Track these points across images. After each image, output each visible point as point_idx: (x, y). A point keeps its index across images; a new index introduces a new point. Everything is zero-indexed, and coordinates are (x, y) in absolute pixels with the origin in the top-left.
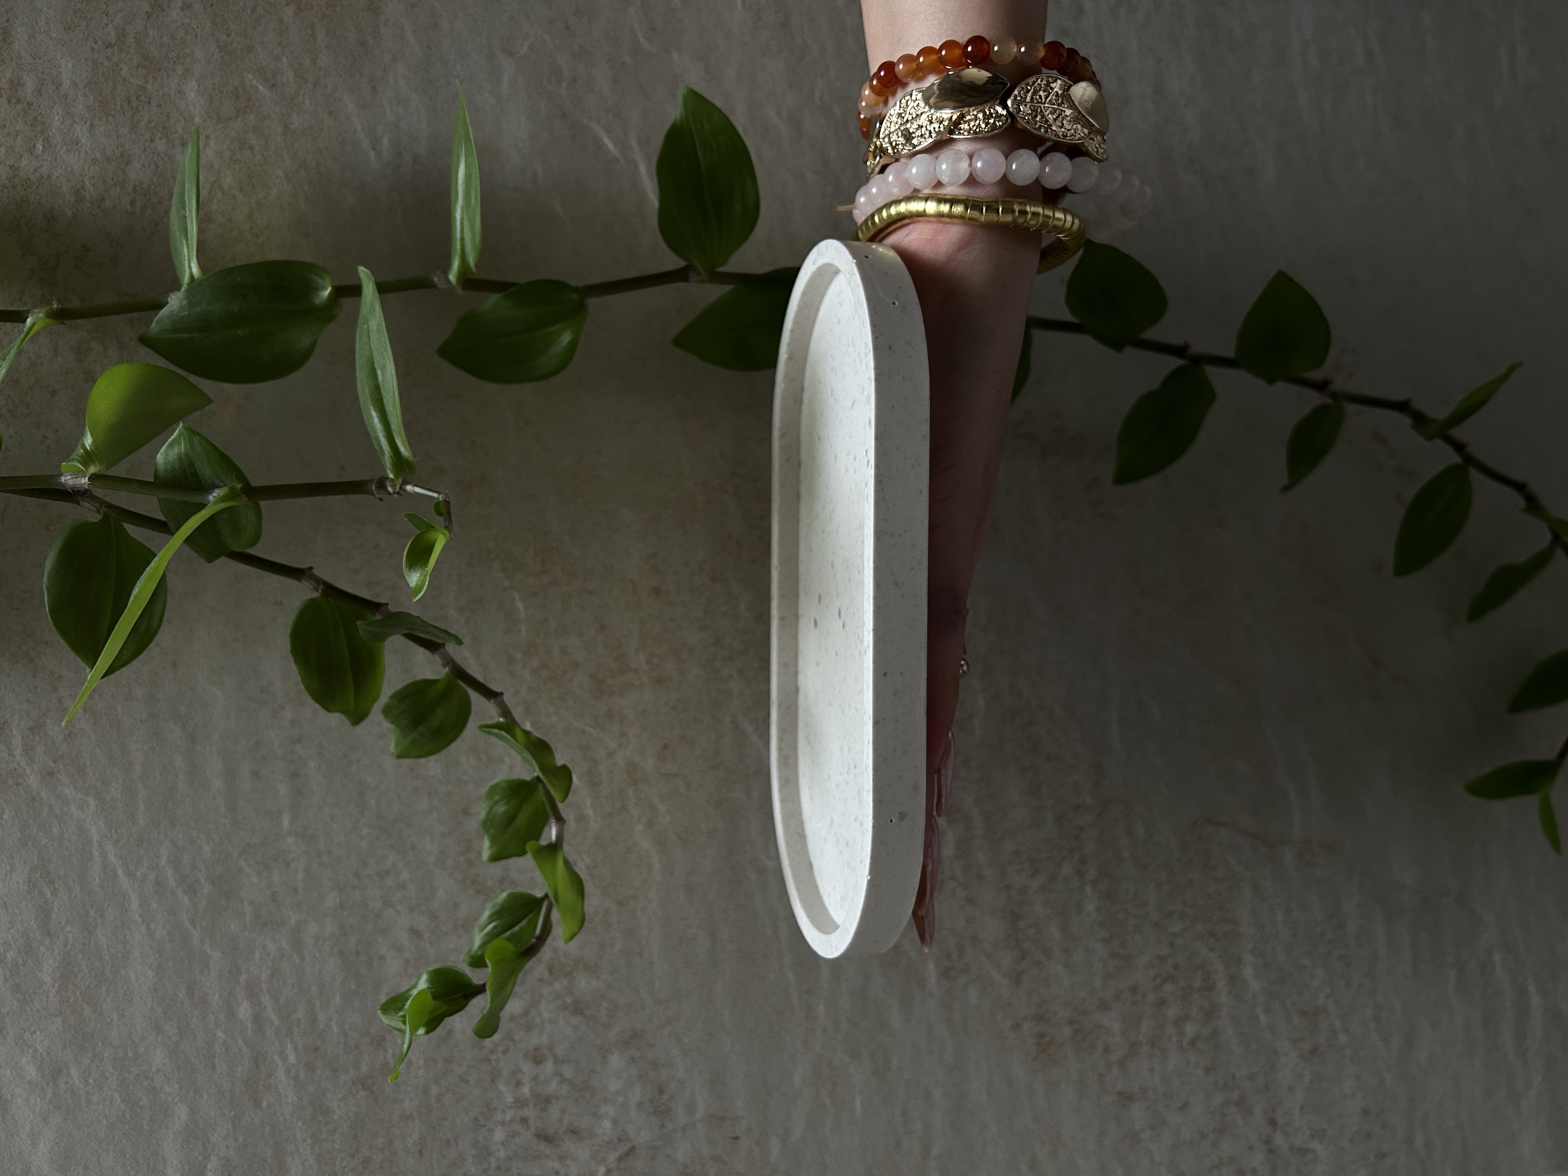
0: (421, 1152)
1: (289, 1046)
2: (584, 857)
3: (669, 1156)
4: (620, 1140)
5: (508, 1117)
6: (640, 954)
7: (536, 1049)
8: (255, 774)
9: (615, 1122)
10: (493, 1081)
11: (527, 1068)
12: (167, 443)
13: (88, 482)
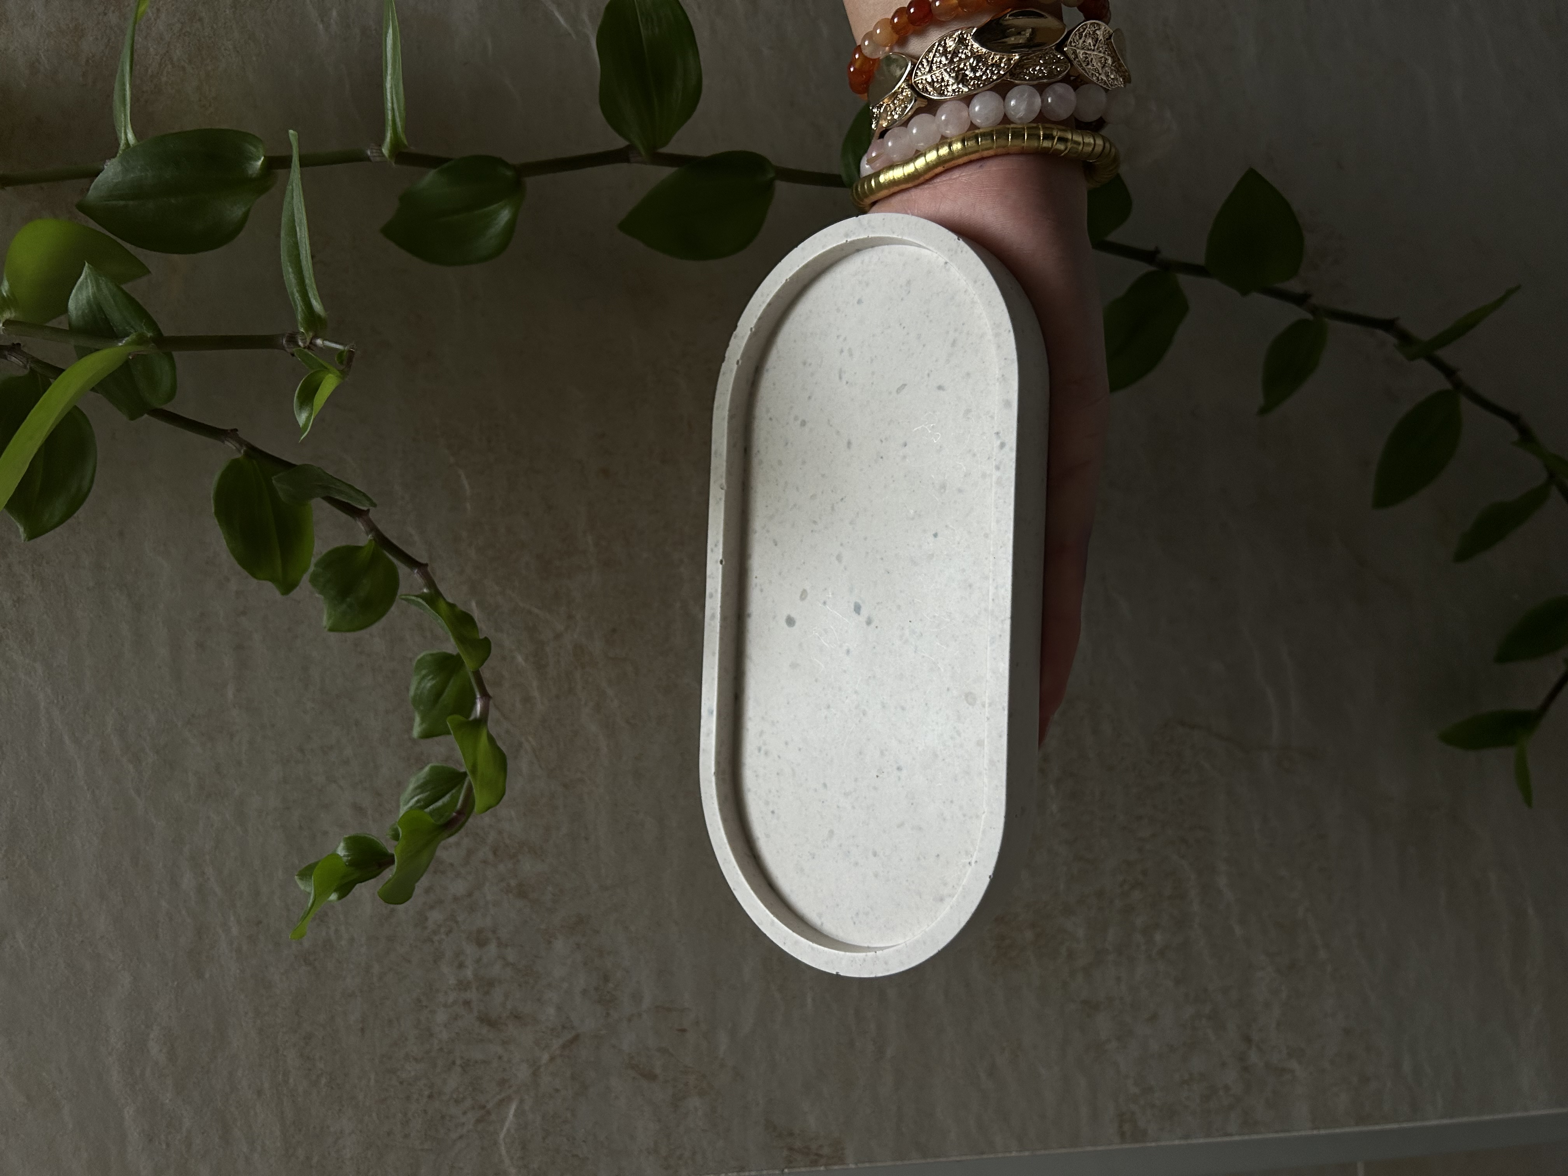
1: (232, 918)
2: (530, 739)
3: (614, 1047)
5: (451, 1000)
7: (480, 931)
8: (201, 645)
9: (559, 1008)
10: (435, 962)
11: (470, 950)
12: (77, 287)
13: (4, 327)
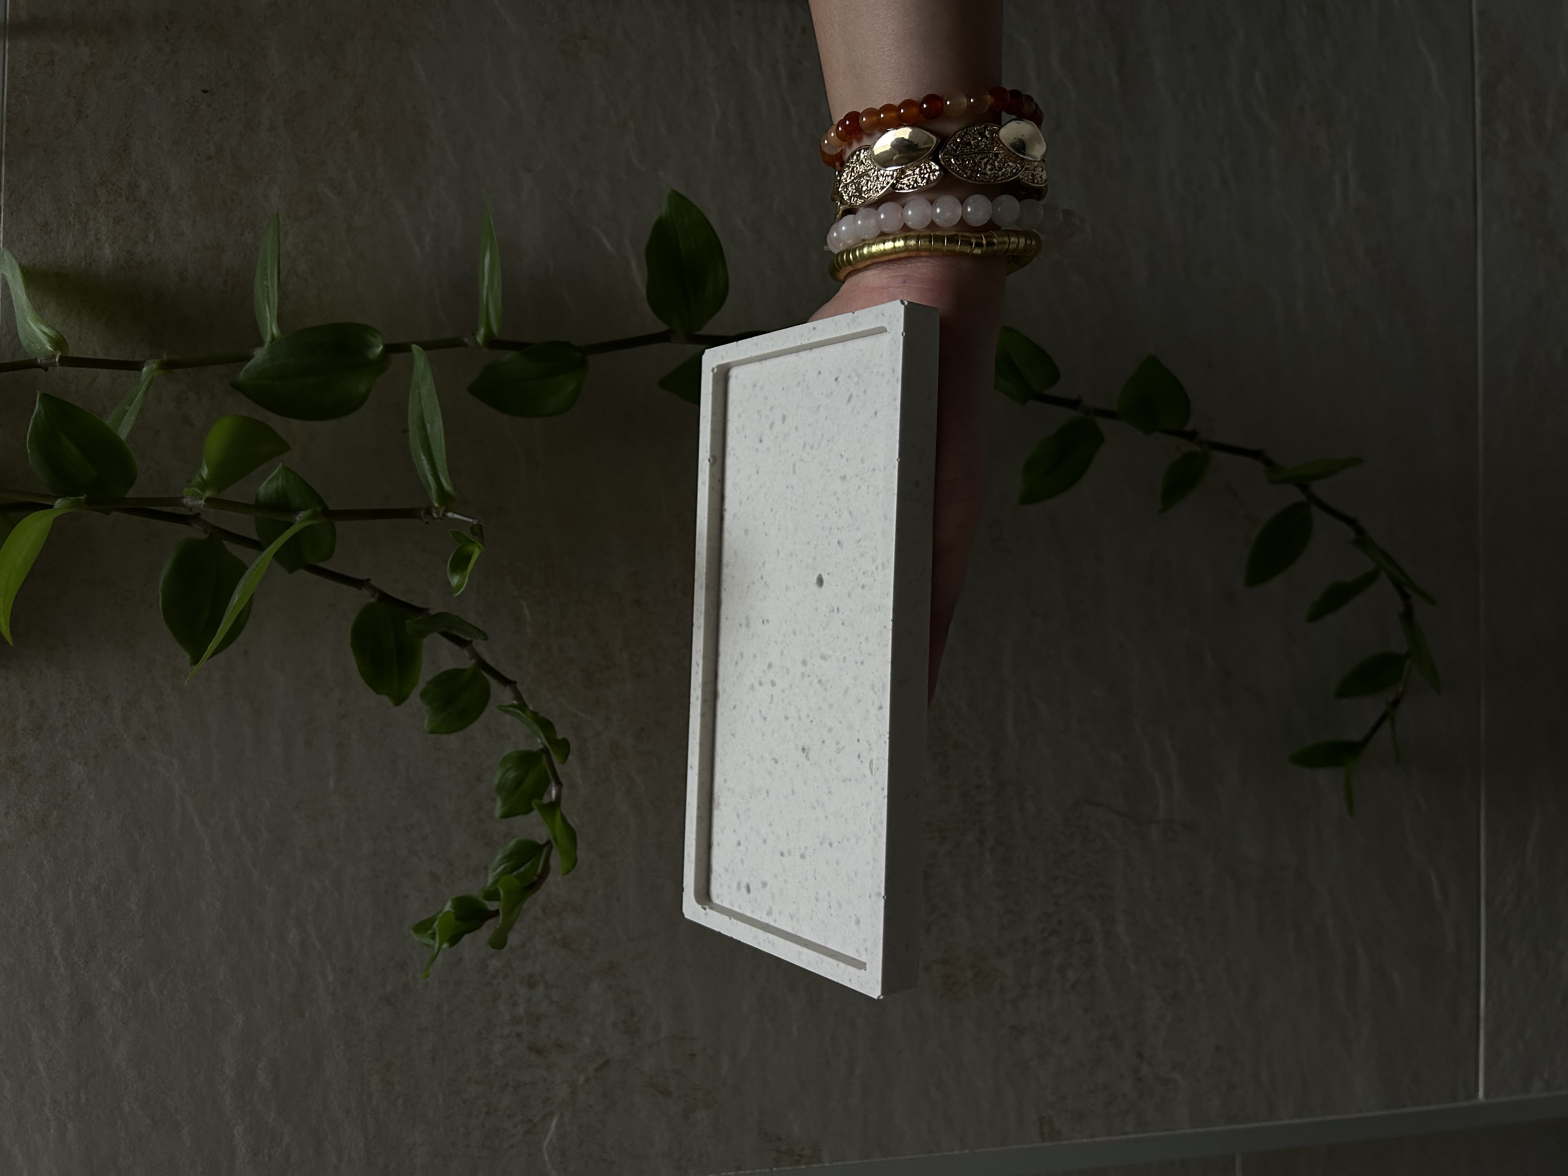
1: (329, 967)
2: (575, 816)
3: (637, 1069)
4: (597, 1054)
5: (506, 1032)
6: (618, 899)
7: (531, 976)
8: (308, 744)
9: (593, 1038)
10: (494, 1001)
11: (522, 991)
12: (268, 479)
13: (205, 504)
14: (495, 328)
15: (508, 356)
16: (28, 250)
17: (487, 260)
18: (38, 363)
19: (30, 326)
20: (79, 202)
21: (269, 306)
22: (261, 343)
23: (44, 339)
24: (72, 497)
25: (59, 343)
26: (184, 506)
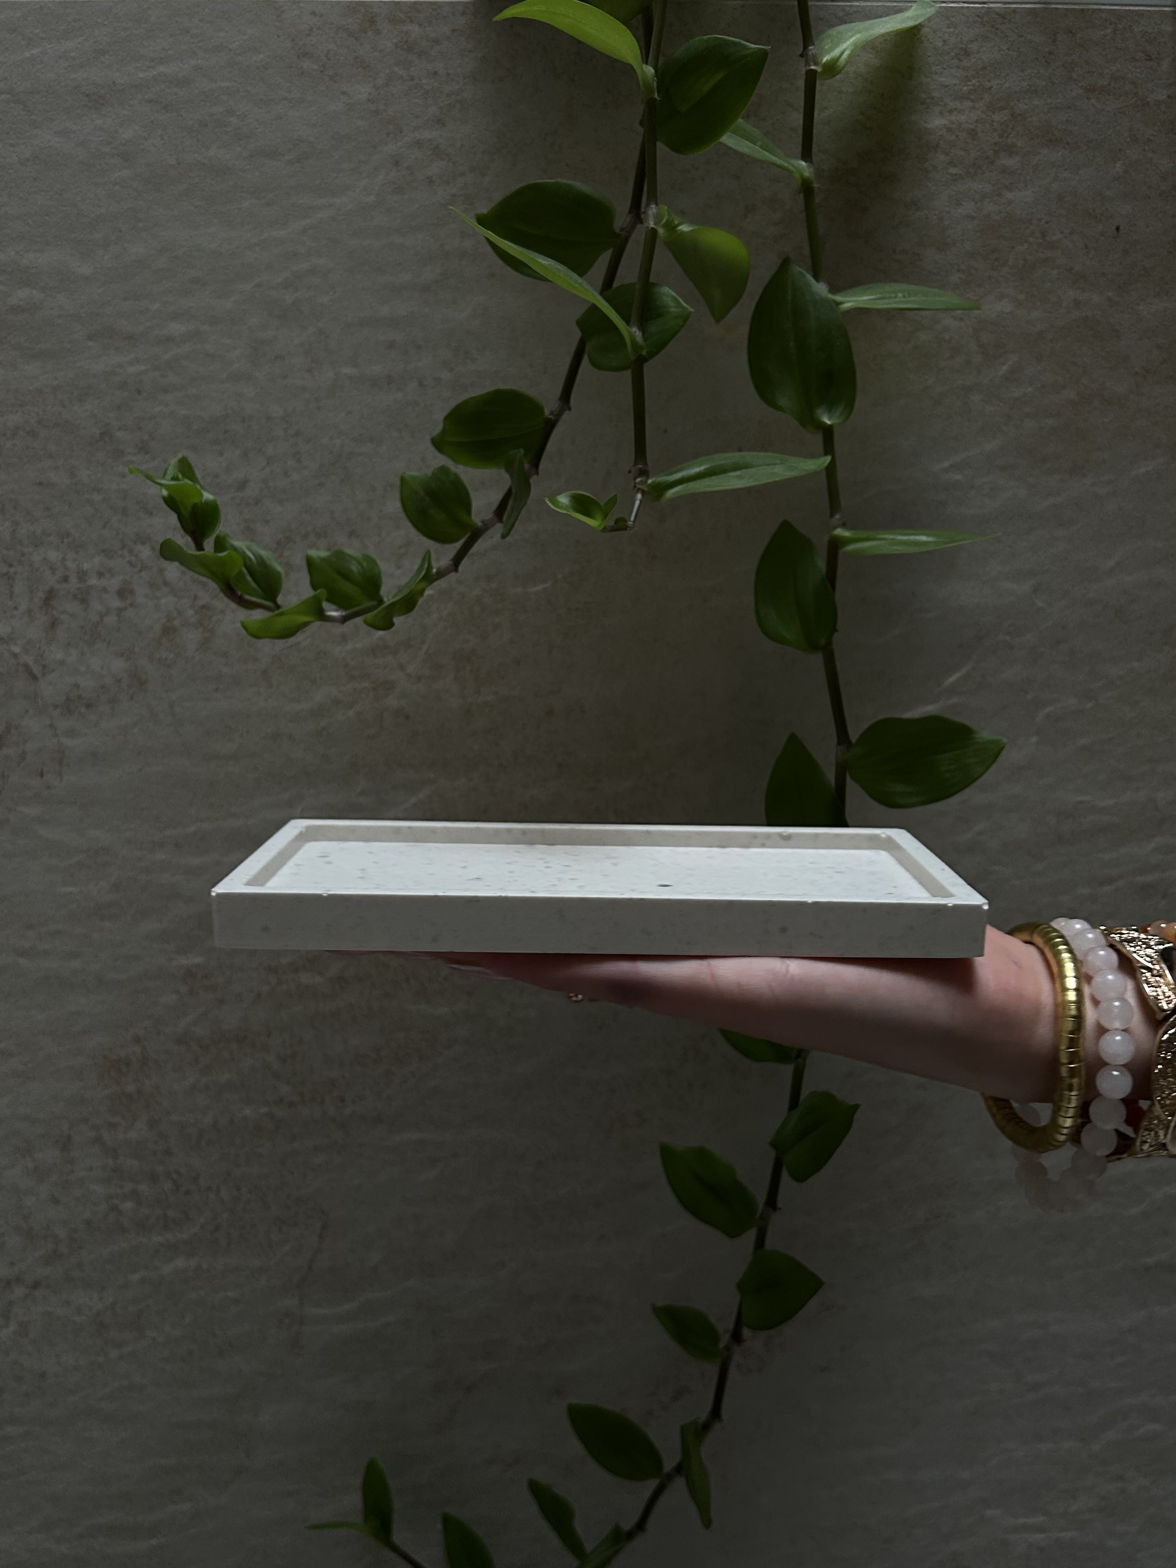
0: (41, 484)
1: (143, 368)
2: (309, 640)
3: (27, 711)
4: (44, 666)
6: (217, 690)
7: (132, 592)
8: (391, 345)
9: (62, 662)
10: (103, 551)
11: (115, 583)
12: (677, 297)
13: (650, 228)
14: (851, 547)
15: (821, 564)
16: (939, 35)
17: (924, 538)
18: (809, 46)
19: (851, 37)
20: (993, 89)
21: (874, 299)
22: (835, 289)
23: (836, 53)
24: (657, 85)
25: (832, 69)
26: (648, 205)
